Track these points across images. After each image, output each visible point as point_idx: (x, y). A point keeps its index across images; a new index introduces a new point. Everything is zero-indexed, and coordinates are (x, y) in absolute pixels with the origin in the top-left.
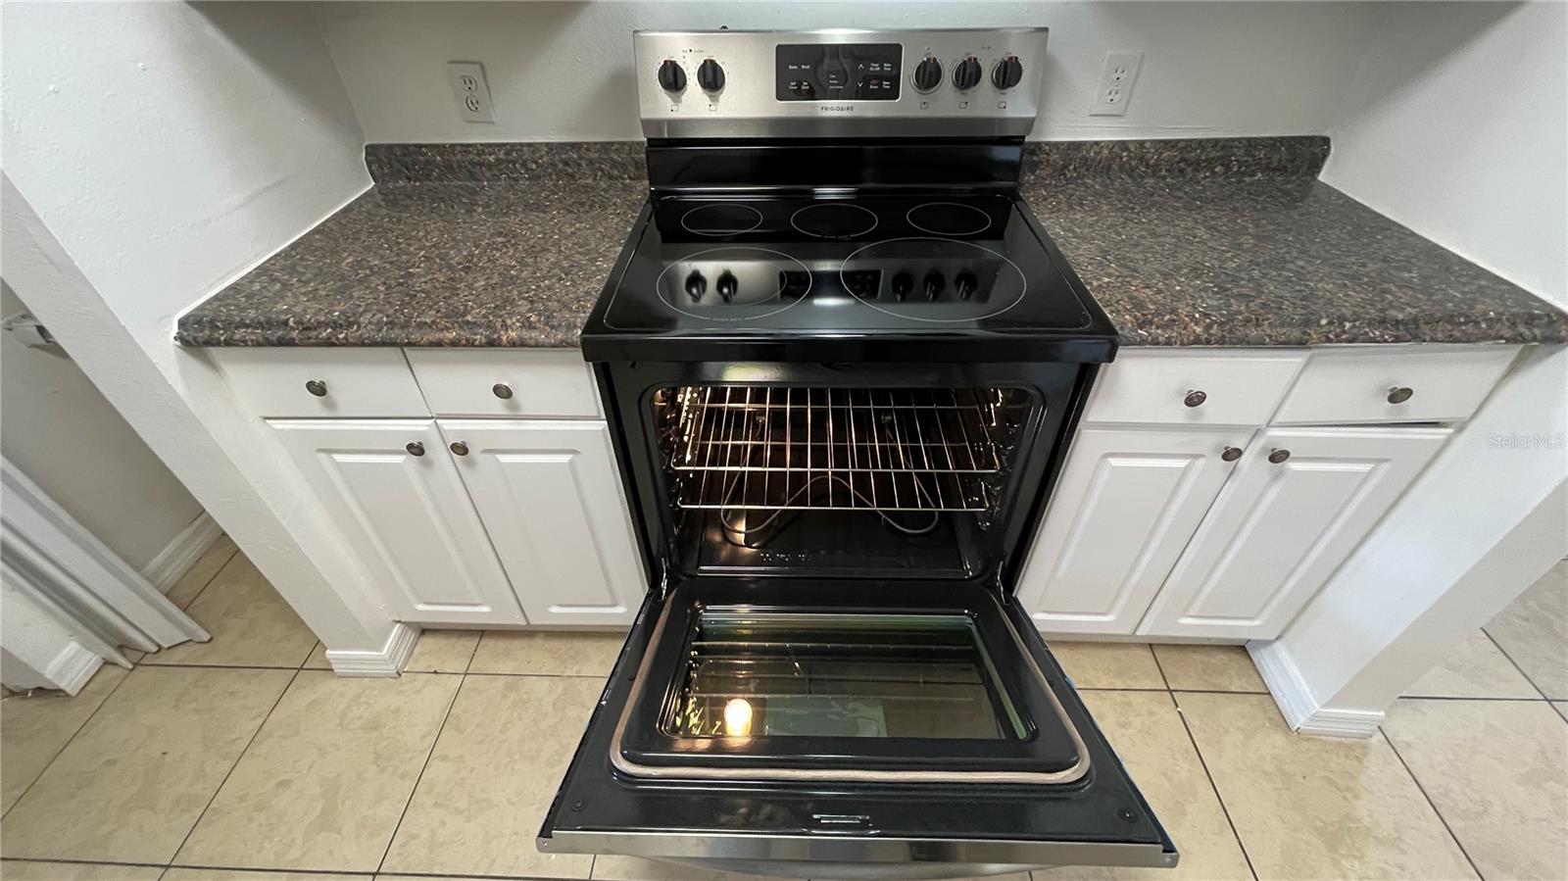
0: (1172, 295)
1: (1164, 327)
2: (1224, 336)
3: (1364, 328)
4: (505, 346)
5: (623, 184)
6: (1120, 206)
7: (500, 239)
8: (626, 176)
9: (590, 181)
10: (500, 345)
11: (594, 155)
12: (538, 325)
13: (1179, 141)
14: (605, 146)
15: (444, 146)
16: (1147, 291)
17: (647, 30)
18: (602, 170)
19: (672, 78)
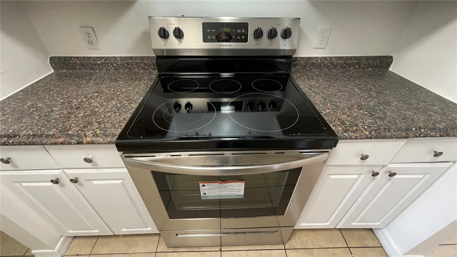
0: (354, 118)
1: (354, 132)
2: (377, 136)
3: (428, 131)
4: (85, 144)
5: (149, 71)
6: (326, 80)
7: (96, 94)
8: (150, 69)
9: (137, 70)
10: (83, 144)
11: (138, 61)
12: (100, 135)
13: (343, 57)
14: (142, 58)
15: (81, 57)
16: (344, 115)
17: (154, 16)
18: (141, 66)
19: (164, 34)
